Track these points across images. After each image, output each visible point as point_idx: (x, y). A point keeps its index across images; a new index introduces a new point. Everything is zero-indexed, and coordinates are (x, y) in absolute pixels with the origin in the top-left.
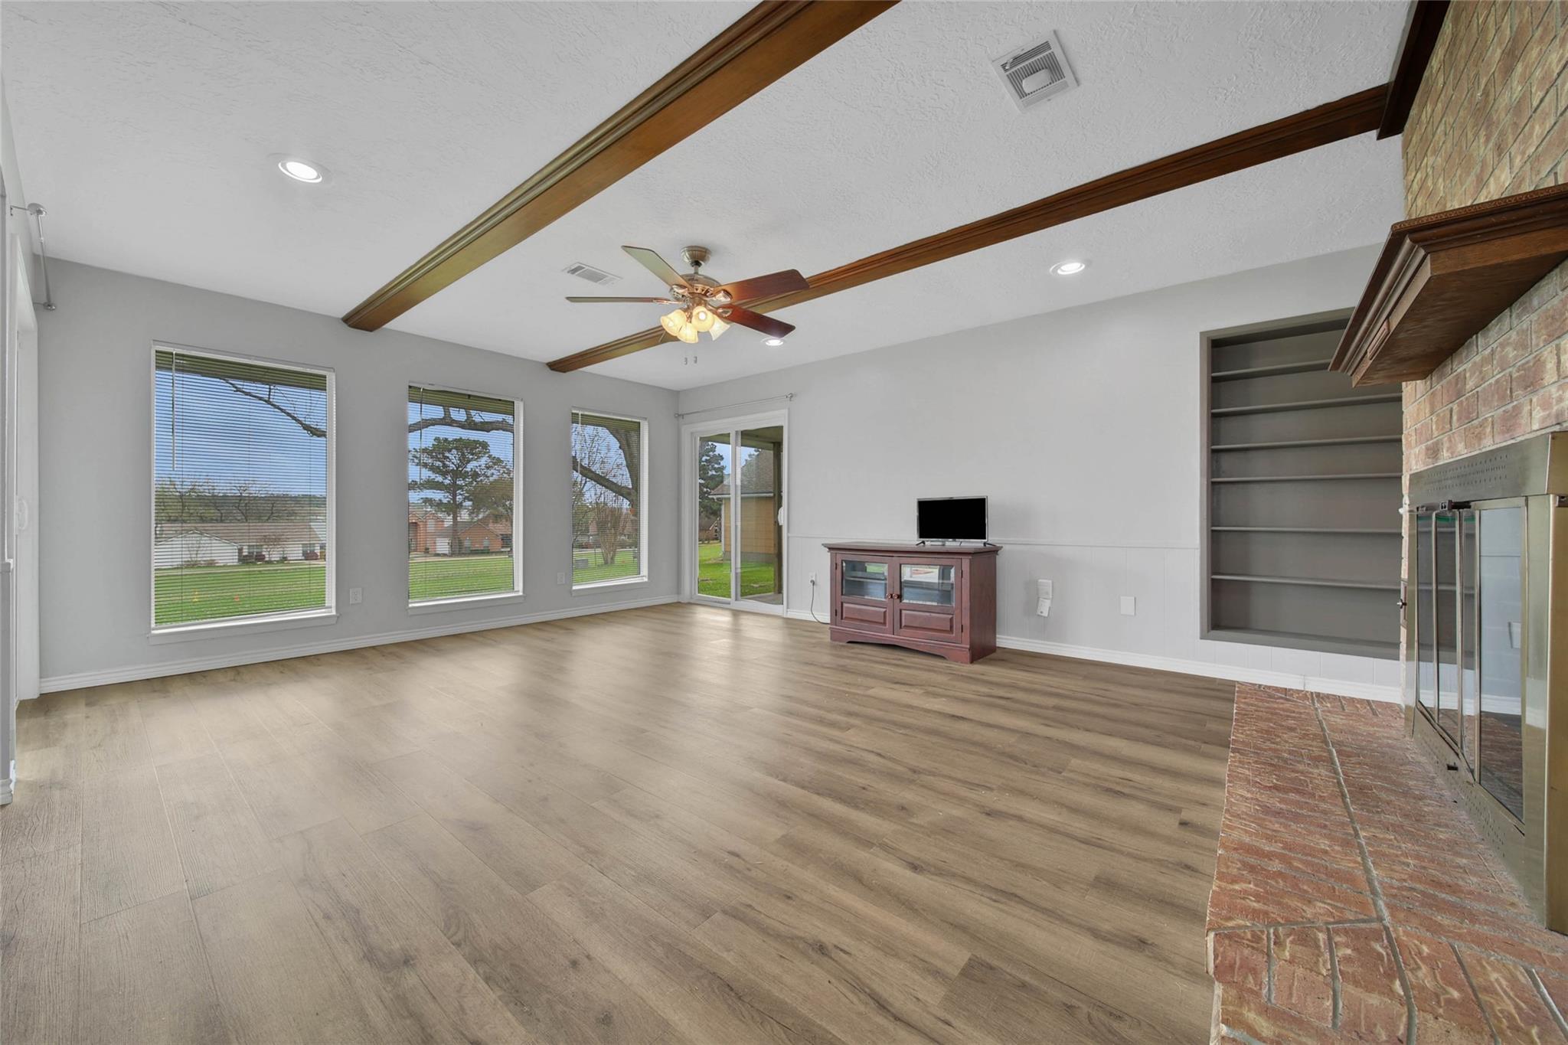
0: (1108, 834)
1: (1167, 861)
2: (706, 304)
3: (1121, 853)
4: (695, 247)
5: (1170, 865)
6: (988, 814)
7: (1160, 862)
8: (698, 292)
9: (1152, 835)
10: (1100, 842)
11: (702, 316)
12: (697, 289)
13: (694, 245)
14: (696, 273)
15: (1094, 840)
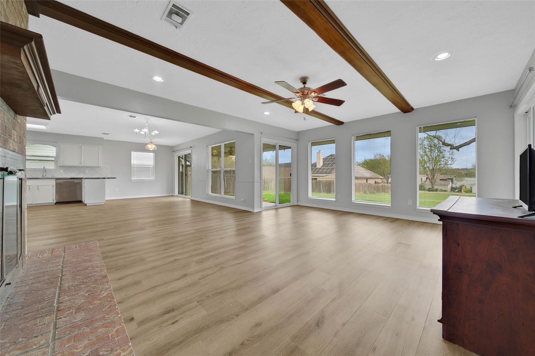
0: (151, 294)
1: (128, 300)
2: (309, 98)
3: (142, 292)
4: (303, 77)
5: (126, 299)
6: (185, 274)
7: (129, 298)
8: (306, 93)
9: (140, 305)
10: (151, 290)
11: (308, 103)
12: (305, 93)
13: (302, 77)
14: (304, 87)
15: (153, 289)
